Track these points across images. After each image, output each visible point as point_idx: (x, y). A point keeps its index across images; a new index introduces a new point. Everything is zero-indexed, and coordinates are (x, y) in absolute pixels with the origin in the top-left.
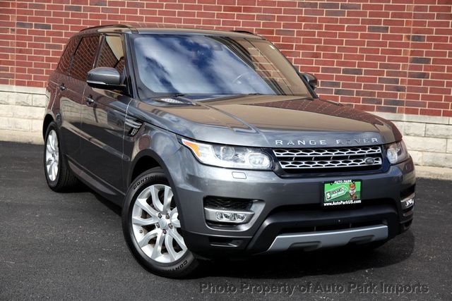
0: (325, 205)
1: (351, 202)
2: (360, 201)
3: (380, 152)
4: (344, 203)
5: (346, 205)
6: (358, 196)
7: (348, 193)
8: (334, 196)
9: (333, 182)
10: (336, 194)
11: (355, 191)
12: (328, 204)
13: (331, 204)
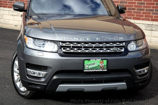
0: (85, 71)
1: (101, 70)
2: (106, 70)
3: (124, 45)
4: (96, 71)
5: (97, 72)
6: (105, 67)
7: (99, 66)
8: (90, 67)
9: (90, 60)
10: (92, 66)
11: (103, 65)
12: (86, 71)
13: (88, 71)
